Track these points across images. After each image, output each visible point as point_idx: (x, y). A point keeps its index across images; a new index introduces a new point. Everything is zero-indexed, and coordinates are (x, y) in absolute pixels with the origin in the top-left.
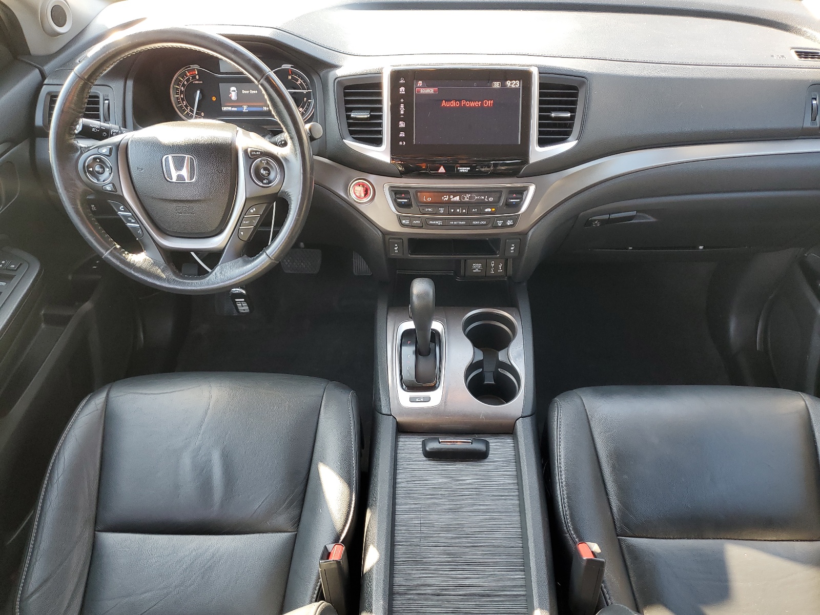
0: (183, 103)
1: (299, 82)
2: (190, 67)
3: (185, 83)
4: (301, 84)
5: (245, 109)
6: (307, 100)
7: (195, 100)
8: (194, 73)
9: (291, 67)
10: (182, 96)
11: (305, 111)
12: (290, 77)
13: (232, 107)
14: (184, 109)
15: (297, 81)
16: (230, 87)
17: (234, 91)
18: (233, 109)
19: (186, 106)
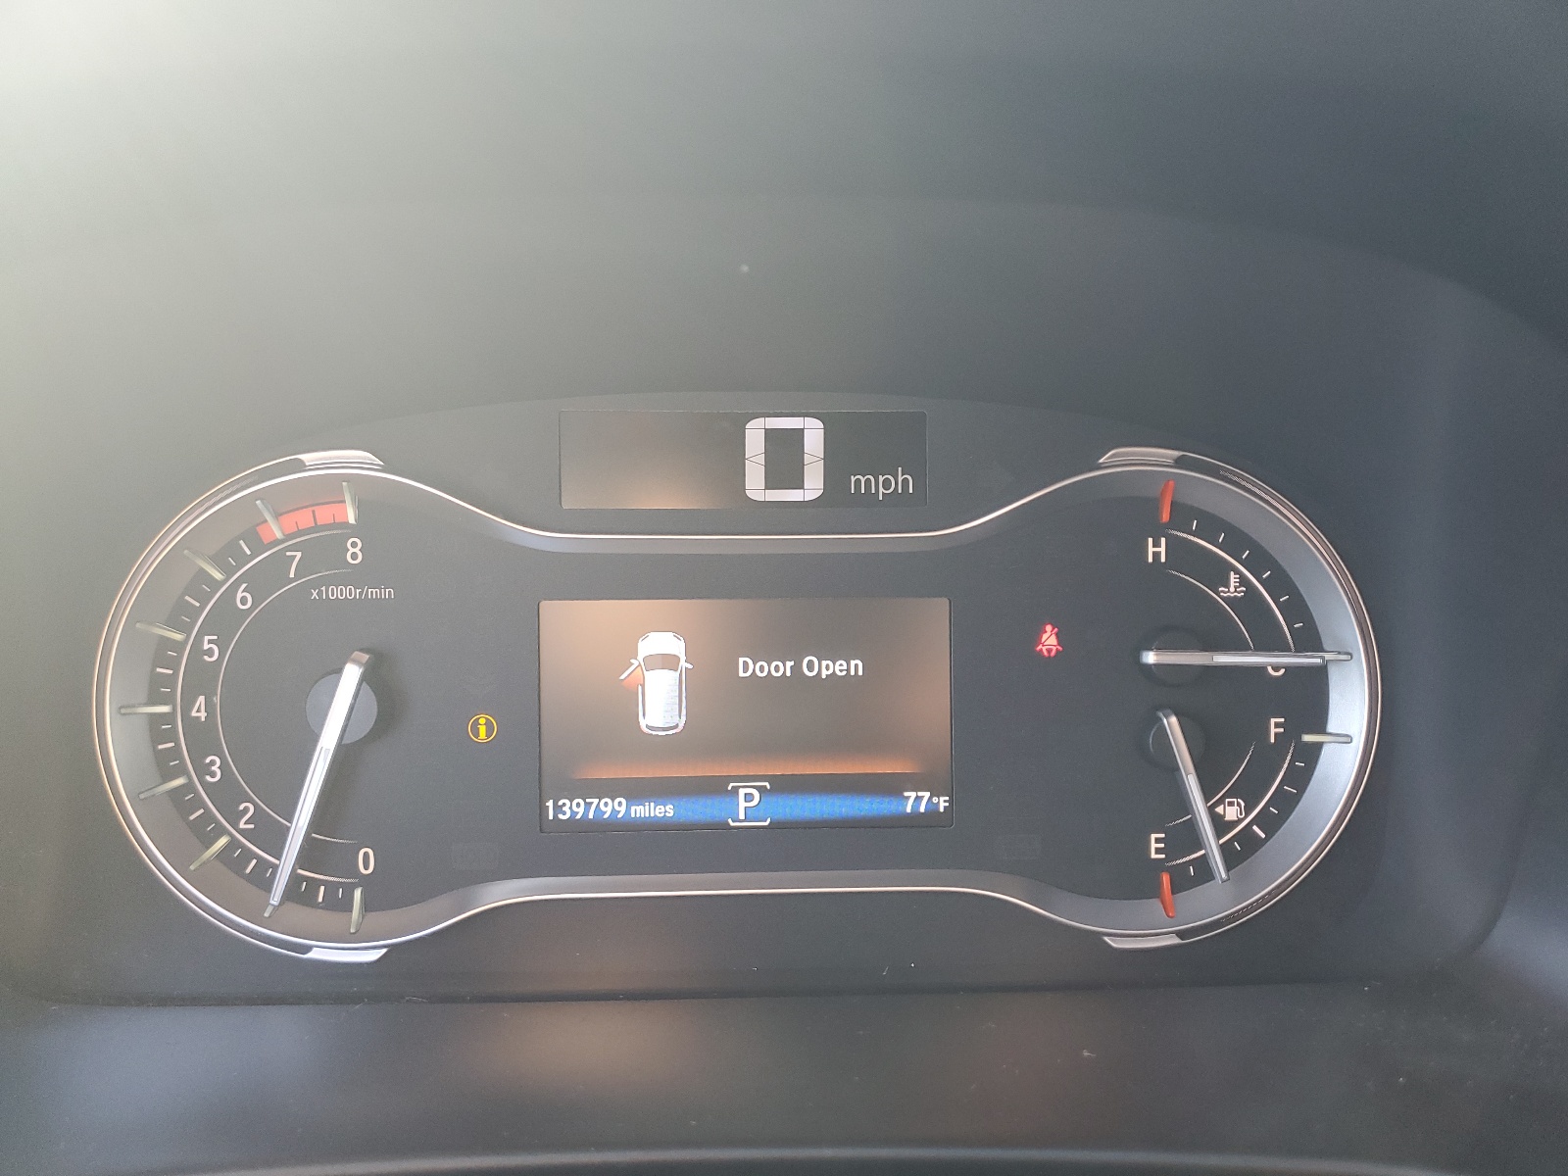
0: (203, 770)
1: (1233, 588)
2: (300, 466)
3: (243, 599)
4: (1249, 602)
5: (746, 806)
6: (1291, 732)
7: (314, 738)
8: (325, 515)
9: (1179, 463)
10: (199, 711)
11: (1271, 823)
12: (1156, 550)
13: (636, 791)
14: (207, 817)
15: (1218, 574)
16: (643, 633)
17: (668, 662)
18: (644, 811)
19: (227, 796)
